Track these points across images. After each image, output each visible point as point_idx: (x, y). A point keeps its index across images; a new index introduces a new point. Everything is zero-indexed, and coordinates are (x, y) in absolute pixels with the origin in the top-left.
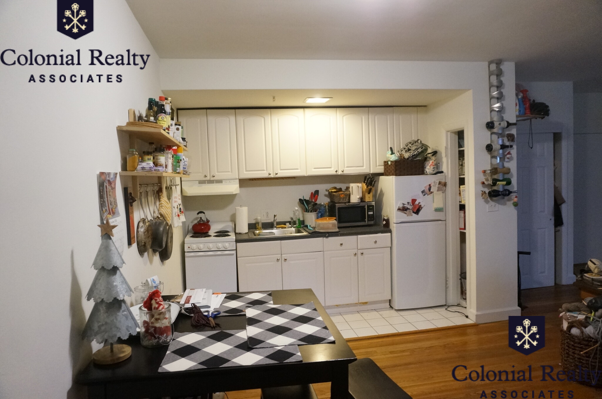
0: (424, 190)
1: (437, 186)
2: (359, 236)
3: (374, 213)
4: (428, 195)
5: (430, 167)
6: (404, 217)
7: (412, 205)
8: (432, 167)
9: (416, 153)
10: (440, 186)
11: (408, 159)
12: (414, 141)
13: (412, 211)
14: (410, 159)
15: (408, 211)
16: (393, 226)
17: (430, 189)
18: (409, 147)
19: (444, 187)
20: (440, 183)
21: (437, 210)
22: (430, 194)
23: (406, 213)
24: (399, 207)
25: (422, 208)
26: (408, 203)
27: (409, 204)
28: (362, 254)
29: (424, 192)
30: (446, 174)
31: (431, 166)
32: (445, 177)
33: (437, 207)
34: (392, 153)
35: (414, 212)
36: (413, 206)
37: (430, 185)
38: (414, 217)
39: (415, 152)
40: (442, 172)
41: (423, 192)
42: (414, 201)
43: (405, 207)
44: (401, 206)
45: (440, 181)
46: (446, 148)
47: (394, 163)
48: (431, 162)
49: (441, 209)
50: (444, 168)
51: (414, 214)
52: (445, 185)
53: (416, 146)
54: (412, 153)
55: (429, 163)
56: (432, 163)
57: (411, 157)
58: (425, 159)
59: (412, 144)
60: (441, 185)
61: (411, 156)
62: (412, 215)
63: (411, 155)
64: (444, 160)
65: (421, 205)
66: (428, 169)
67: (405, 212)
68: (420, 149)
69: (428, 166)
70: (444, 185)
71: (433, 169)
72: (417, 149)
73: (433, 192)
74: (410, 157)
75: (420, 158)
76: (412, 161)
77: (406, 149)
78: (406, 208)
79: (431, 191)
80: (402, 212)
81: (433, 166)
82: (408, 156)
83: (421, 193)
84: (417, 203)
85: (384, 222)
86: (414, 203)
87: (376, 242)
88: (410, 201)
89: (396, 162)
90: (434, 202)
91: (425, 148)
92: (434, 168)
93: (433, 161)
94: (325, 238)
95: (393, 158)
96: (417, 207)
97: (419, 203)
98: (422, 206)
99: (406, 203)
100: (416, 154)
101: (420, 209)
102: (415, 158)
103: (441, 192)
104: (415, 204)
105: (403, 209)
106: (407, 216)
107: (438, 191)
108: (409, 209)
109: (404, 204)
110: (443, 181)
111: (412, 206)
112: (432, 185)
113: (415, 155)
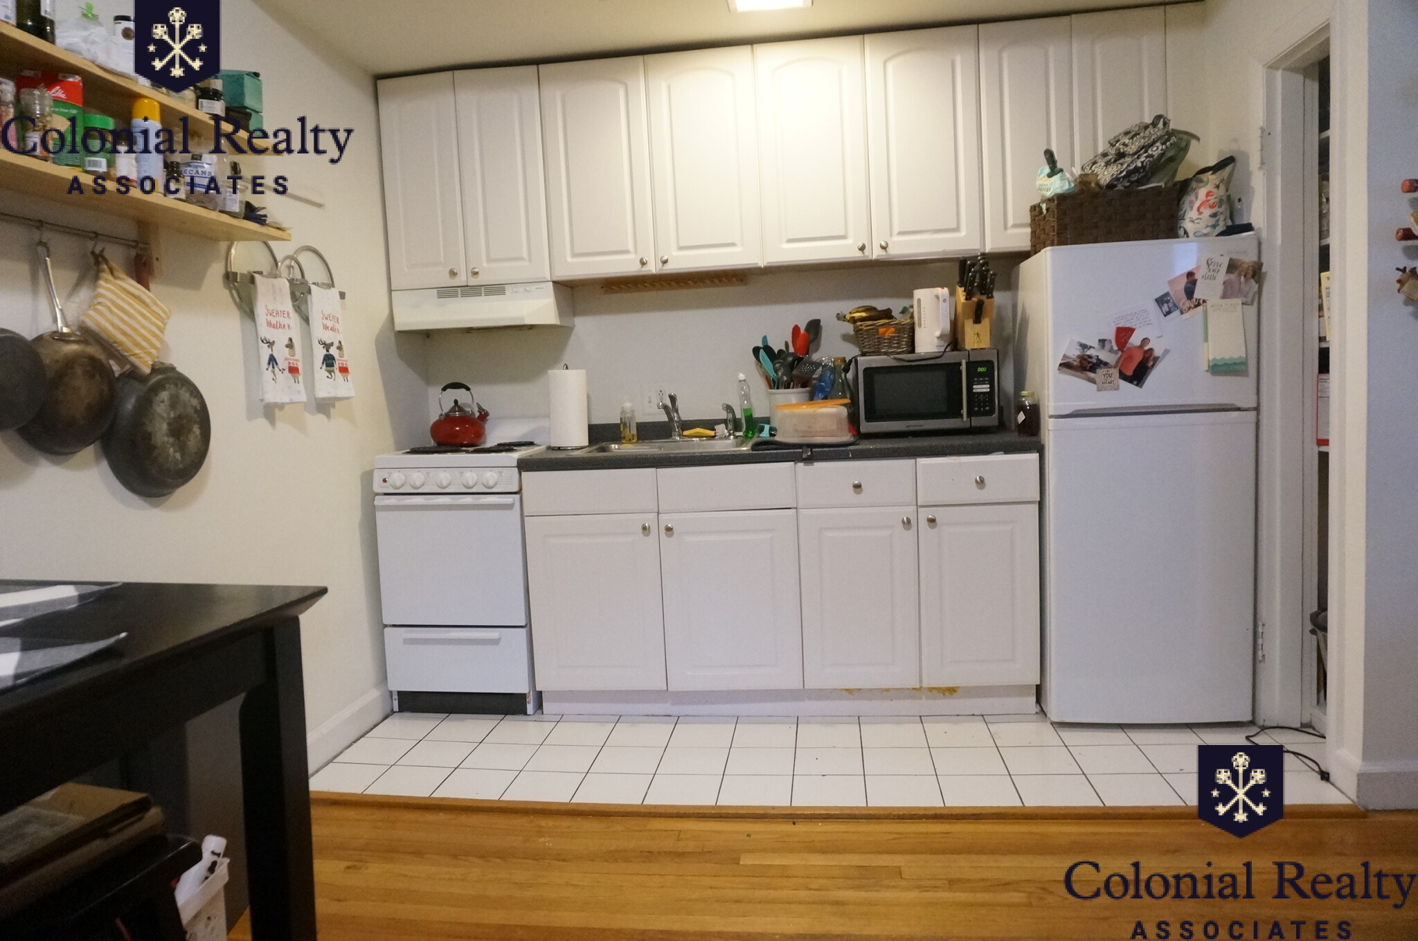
0: (1167, 294)
1: (1222, 276)
2: (923, 461)
3: (992, 388)
4: (1182, 313)
5: (1201, 213)
6: (1082, 393)
7: (1115, 348)
8: (1207, 212)
9: (1142, 162)
10: (1233, 277)
11: (1111, 186)
12: (1142, 125)
13: (1115, 373)
14: (1120, 187)
15: (1101, 372)
16: (1051, 430)
17: (1190, 292)
18: (1121, 147)
19: (1253, 282)
20: (1233, 266)
21: (1220, 369)
22: (1189, 308)
23: (1093, 381)
24: (1065, 356)
25: (1156, 359)
26: (1102, 342)
27: (1107, 346)
28: (932, 521)
29: (1168, 302)
30: (1264, 235)
31: (1201, 210)
32: (1260, 244)
33: (1218, 358)
34: (1054, 170)
35: (1123, 376)
36: (1120, 353)
37: (1190, 275)
38: (1127, 394)
39: (1138, 158)
40: (1248, 227)
41: (1161, 301)
42: (1124, 334)
43: (1090, 357)
44: (1074, 353)
45: (1235, 256)
46: (1266, 133)
47: (1056, 202)
48: (1202, 192)
49: (1235, 364)
50: (1256, 214)
51: (1124, 384)
52: (1256, 273)
53: (1144, 138)
54: (1125, 166)
55: (1197, 198)
56: (1208, 194)
57: (1124, 177)
58: (1183, 188)
59: (1131, 135)
60: (1240, 275)
61: (1124, 173)
62: (1117, 389)
63: (1121, 172)
64: (1258, 181)
65: (1151, 350)
66: (1193, 221)
67: (1092, 375)
68: (1158, 144)
69: (1192, 208)
70: (1250, 272)
71: (1212, 221)
72: (1145, 148)
73: (1204, 301)
74: (1117, 179)
75: (1162, 184)
76: (1128, 193)
77: (1110, 157)
78: (1094, 361)
79: (1197, 295)
80: (1079, 374)
81: (1211, 207)
82: (1113, 175)
83: (1153, 307)
84: (1135, 340)
85: (1021, 417)
86: (1126, 342)
87: (981, 483)
88: (1110, 335)
89: (1061, 198)
90: (1206, 340)
91: (1179, 142)
92: (1214, 215)
93: (1210, 187)
94: (800, 465)
95: (1057, 186)
96: (1138, 358)
97: (1146, 341)
98: (1157, 353)
99: (1095, 344)
100: (1139, 164)
101: (1150, 364)
102: (1139, 182)
103: (1238, 301)
104: (1128, 345)
105: (1084, 365)
106: (1099, 390)
107: (1224, 296)
108: (1106, 364)
109: (1084, 346)
110: (1249, 258)
111: (1116, 353)
112: (1198, 276)
113: (1136, 170)
